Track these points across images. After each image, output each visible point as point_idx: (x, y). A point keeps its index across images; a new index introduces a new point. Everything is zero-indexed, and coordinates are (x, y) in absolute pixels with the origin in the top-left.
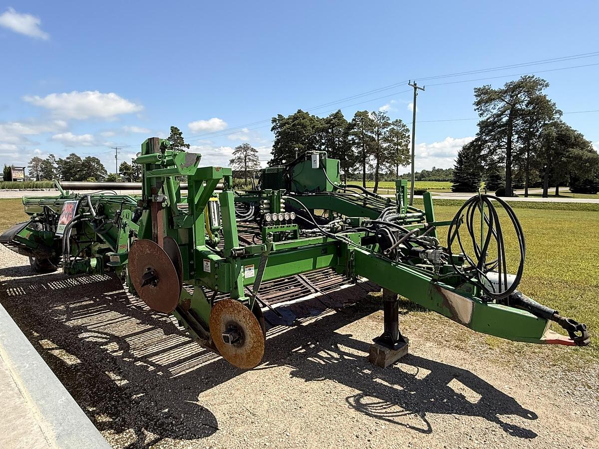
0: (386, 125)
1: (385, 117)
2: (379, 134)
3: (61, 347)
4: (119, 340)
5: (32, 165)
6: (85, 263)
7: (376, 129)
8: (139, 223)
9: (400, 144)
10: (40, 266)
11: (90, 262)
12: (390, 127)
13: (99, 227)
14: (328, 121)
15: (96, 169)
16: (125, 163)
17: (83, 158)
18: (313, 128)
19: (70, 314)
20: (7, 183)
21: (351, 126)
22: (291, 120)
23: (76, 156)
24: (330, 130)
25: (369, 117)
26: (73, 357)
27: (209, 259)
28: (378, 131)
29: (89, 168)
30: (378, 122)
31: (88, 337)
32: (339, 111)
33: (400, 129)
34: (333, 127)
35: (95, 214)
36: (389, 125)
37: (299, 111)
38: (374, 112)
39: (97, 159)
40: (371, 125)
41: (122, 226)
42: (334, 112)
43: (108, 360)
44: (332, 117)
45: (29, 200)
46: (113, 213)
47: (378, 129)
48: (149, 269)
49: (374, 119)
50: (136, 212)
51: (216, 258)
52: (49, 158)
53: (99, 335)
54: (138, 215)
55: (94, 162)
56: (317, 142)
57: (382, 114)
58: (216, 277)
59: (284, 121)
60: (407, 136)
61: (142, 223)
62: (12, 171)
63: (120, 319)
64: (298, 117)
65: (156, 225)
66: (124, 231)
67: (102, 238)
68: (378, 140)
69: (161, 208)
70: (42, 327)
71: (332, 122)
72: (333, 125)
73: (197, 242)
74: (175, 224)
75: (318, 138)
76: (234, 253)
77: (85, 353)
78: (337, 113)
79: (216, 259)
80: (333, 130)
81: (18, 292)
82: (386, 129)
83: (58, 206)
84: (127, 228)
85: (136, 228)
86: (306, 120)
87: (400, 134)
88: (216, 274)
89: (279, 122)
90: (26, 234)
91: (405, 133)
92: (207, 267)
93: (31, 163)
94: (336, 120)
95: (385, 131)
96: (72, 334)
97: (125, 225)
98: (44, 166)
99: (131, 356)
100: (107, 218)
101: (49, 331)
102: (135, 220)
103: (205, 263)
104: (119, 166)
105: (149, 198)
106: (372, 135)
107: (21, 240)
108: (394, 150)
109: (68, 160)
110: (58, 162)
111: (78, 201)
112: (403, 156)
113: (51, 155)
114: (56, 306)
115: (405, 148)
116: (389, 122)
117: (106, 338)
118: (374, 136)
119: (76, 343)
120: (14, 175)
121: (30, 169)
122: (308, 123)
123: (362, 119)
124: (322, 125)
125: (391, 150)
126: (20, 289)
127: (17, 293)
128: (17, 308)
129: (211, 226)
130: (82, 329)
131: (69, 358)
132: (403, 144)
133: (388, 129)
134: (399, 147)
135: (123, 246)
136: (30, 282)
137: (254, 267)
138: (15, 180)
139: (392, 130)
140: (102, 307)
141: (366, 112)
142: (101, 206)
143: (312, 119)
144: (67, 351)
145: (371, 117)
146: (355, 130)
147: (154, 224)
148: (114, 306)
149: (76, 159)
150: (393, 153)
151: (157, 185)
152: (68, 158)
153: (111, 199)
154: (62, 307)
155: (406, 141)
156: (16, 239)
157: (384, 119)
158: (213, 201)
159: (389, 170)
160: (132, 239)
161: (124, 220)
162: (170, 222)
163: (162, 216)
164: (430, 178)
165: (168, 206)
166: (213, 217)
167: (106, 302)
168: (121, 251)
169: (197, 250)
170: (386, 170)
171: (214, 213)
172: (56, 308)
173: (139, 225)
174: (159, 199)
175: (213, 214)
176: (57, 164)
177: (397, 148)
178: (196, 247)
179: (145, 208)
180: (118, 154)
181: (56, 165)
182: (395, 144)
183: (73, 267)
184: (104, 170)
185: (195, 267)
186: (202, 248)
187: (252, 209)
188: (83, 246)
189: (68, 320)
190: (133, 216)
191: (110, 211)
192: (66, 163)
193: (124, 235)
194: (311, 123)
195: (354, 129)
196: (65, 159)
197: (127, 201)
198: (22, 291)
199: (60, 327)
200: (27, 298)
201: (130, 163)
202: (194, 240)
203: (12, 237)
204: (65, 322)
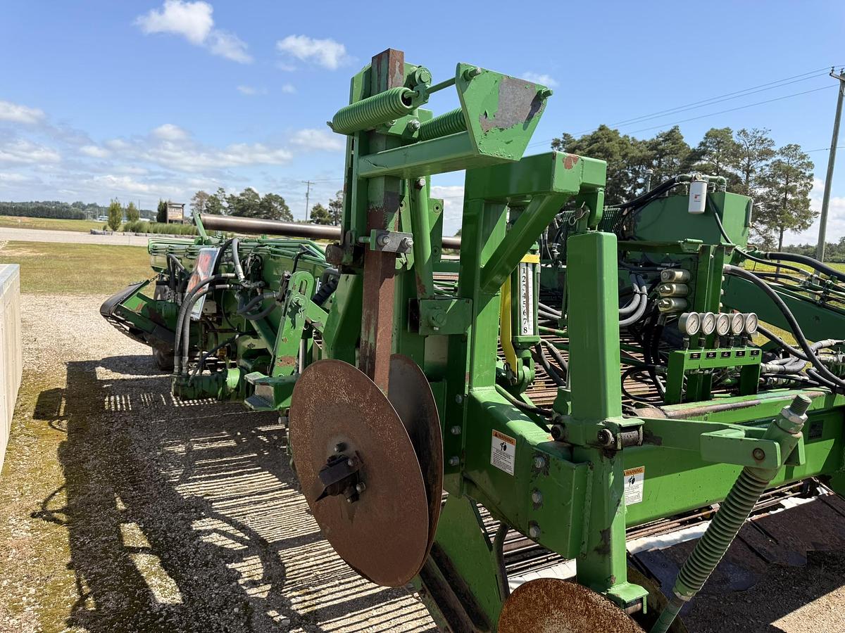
0: (766, 154)
1: (766, 139)
2: (748, 171)
3: (155, 549)
4: (267, 551)
5: (195, 202)
6: (217, 380)
7: (744, 162)
8: (328, 305)
9: (791, 190)
10: (166, 359)
11: (227, 377)
12: (774, 159)
13: (251, 303)
14: (653, 146)
15: (279, 212)
16: (319, 206)
17: (262, 196)
18: (624, 156)
19: (190, 465)
20: (160, 225)
21: (696, 155)
22: (587, 143)
23: (253, 192)
24: (655, 162)
25: (734, 139)
26: (172, 583)
27: (510, 432)
28: (749, 165)
29: (269, 210)
30: (751, 148)
31: (209, 532)
32: (676, 128)
33: (794, 163)
34: (661, 157)
35: (242, 276)
36: (771, 153)
37: (602, 128)
38: (743, 131)
39: (281, 198)
40: (735, 153)
41: (289, 310)
42: (667, 130)
43: (236, 610)
44: (661, 139)
45: (156, 245)
46: (278, 277)
47: (749, 161)
48: (342, 447)
49: (742, 142)
50: (325, 278)
51: (535, 434)
52: (217, 193)
53: (231, 529)
54: (329, 286)
55: (276, 201)
56: (630, 181)
57: (760, 134)
58: (536, 498)
59: (573, 144)
60: (807, 174)
61: (335, 307)
62: (168, 208)
63: (276, 494)
64: (598, 138)
65: (373, 321)
66: (294, 323)
67: (256, 327)
68: (748, 181)
69: (389, 271)
70: (135, 489)
71: (660, 147)
72: (662, 154)
73: (476, 376)
74: (423, 321)
75: (630, 175)
76: (612, 439)
77: (195, 578)
78: (672, 131)
79: (539, 441)
80: (660, 162)
81: (121, 404)
82: (764, 162)
83: (191, 257)
84: (300, 318)
85: (319, 317)
86: (613, 143)
87: (794, 170)
88: (536, 490)
89: (564, 146)
90: (135, 305)
91: (803, 171)
92: (504, 457)
93: (195, 199)
94: (668, 145)
95: (762, 167)
96: (183, 518)
97: (296, 308)
98: (210, 205)
99: (284, 606)
100: (267, 286)
101: (144, 504)
102: (319, 299)
103: (496, 442)
104: (310, 209)
105: (361, 240)
106: (735, 172)
107: (126, 315)
108: (777, 201)
109: (242, 198)
110: (229, 199)
111: (219, 249)
112: (795, 214)
113: (220, 189)
114: (171, 445)
115: (800, 197)
116: (773, 148)
117: (241, 541)
118: (739, 173)
119: (183, 546)
120: (171, 214)
121: (193, 207)
122: (616, 148)
123: (719, 142)
124: (641, 151)
125: (773, 200)
126: (126, 399)
127: (119, 406)
128: (109, 439)
129: (515, 333)
130: (201, 507)
131: (160, 586)
132: (798, 190)
133: (769, 162)
134: (789, 196)
135: (287, 361)
136: (144, 386)
137: (642, 474)
138: (171, 221)
139: (778, 165)
140: (248, 459)
141: (728, 131)
142: (257, 260)
143: (623, 143)
144: (164, 565)
145: (735, 139)
146: (704, 162)
147: (369, 317)
148: (269, 460)
149: (252, 197)
150: (776, 207)
151: (386, 201)
152: (242, 195)
153: (277, 247)
154: (180, 449)
155: (805, 186)
156: (119, 312)
157: (762, 143)
158: (527, 264)
159: (764, 237)
160: (311, 341)
161: (295, 297)
162: (411, 315)
163: (389, 295)
164: (834, 257)
165: (409, 268)
166: (523, 309)
167: (257, 446)
168: (282, 371)
169: (473, 400)
170: (758, 237)
171: (527, 296)
172: (170, 449)
173: (328, 311)
174: (391, 244)
175: (523, 300)
176: (228, 202)
177: (785, 199)
178: (470, 388)
179: (346, 270)
180: (310, 190)
181: (225, 204)
182: (781, 191)
183: (193, 385)
184: (289, 214)
185: (463, 446)
186: (486, 393)
187: (641, 295)
188: (223, 338)
189: (184, 479)
190: (318, 288)
191: (275, 273)
192: (239, 201)
193: (292, 332)
194: (622, 149)
195: (701, 160)
196: (239, 195)
197: (309, 253)
198: (127, 404)
199: (164, 497)
200: (130, 419)
201: (326, 207)
202: (468, 370)
203: (113, 309)
204: (178, 484)
